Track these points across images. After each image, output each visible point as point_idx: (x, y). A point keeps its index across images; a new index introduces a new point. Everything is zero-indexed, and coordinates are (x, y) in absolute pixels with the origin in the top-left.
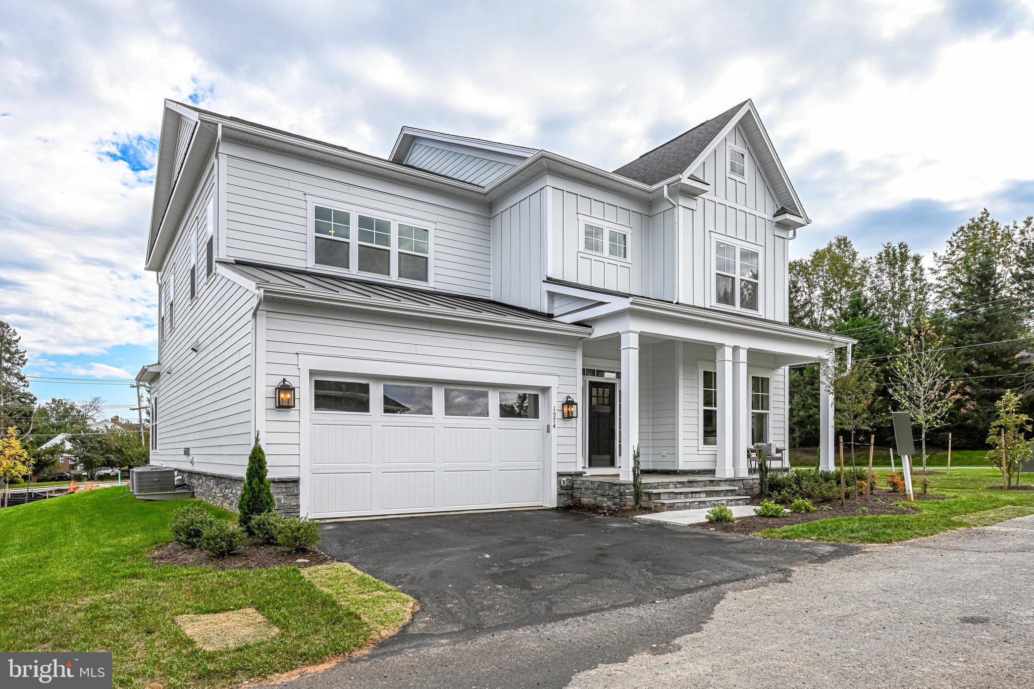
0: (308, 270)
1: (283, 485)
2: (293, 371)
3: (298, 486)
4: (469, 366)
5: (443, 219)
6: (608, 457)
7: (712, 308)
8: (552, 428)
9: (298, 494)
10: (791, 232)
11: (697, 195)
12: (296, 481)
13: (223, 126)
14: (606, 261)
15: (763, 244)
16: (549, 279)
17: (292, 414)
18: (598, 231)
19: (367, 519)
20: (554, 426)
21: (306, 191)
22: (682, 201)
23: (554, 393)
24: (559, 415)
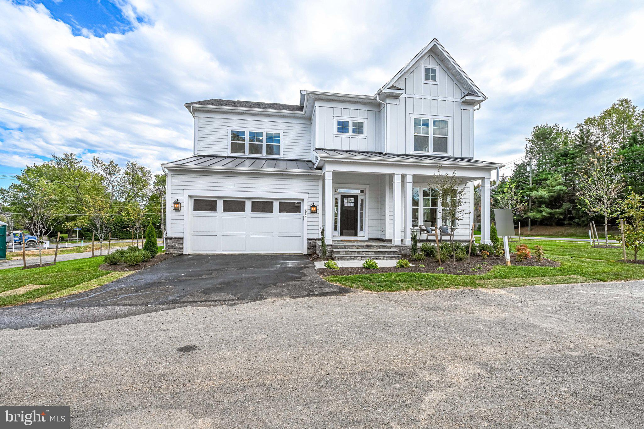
0: (228, 156)
1: (176, 240)
2: (181, 196)
3: (183, 240)
4: (260, 191)
5: (287, 128)
6: (354, 231)
7: (411, 154)
8: (305, 218)
9: (183, 243)
10: (477, 107)
11: (399, 96)
12: (182, 238)
13: (193, 107)
14: (351, 137)
15: (452, 116)
16: (317, 149)
17: (181, 213)
18: (346, 124)
19: (212, 254)
20: (306, 217)
21: (228, 125)
22: (388, 101)
23: (305, 201)
24: (309, 212)
